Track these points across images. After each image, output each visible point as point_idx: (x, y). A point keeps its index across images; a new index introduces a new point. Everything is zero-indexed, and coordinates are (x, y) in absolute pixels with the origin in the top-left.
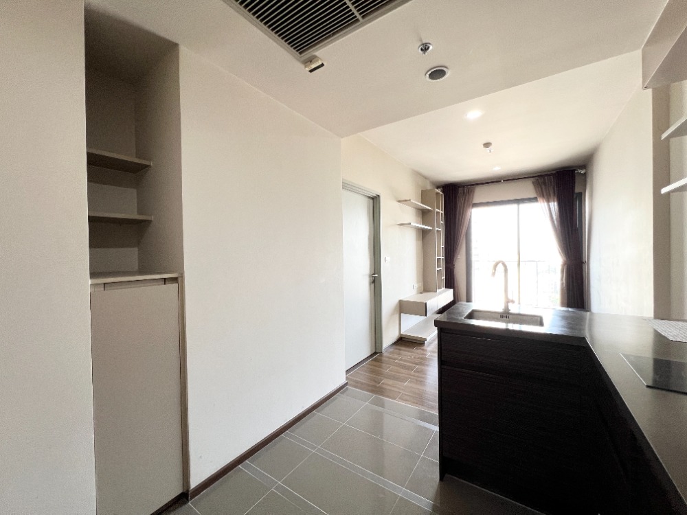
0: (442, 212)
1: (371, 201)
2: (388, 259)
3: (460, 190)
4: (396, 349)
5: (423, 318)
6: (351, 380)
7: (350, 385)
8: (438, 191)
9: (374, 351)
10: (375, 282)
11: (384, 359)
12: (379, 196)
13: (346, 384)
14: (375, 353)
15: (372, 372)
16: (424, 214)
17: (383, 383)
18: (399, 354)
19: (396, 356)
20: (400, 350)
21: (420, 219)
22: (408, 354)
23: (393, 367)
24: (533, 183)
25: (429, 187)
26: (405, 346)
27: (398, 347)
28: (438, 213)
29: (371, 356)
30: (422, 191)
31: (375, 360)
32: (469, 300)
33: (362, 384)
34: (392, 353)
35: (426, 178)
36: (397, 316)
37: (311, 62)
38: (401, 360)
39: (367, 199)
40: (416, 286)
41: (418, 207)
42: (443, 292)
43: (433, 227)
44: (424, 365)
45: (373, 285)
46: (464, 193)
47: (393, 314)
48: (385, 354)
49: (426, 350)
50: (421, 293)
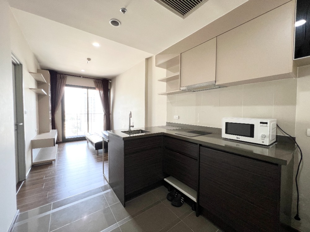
0: (50, 86)
3: (59, 75)
12: (21, 64)
14: (19, 182)
16: (39, 85)
22: (47, 172)
24: (94, 81)
25: (39, 68)
26: (40, 169)
27: (35, 172)
34: (34, 176)
35: (39, 62)
36: (30, 151)
38: (46, 177)
40: (37, 130)
45: (16, 132)
46: (61, 78)
48: (28, 180)
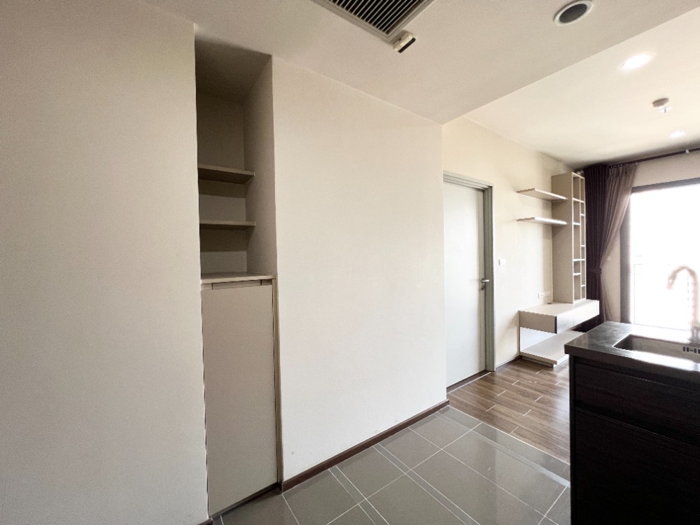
0: (582, 201)
1: (481, 194)
2: (503, 261)
3: (613, 171)
4: (513, 369)
5: (552, 335)
6: (454, 399)
7: (453, 405)
8: (578, 175)
9: (483, 369)
10: (486, 288)
11: (496, 379)
12: (491, 187)
13: (447, 403)
14: (485, 371)
15: (480, 392)
16: (554, 206)
17: (493, 409)
18: (518, 376)
19: (511, 378)
20: (519, 371)
21: (549, 212)
22: (530, 378)
23: (509, 391)
25: (562, 171)
26: (527, 367)
27: (516, 368)
28: (576, 203)
29: (480, 374)
30: (553, 178)
31: (485, 379)
32: (624, 319)
33: (467, 405)
34: (508, 374)
35: (558, 160)
36: (515, 330)
37: (400, 40)
38: (519, 383)
39: (474, 192)
40: (542, 294)
41: (546, 198)
42: (583, 303)
43: (569, 220)
44: (551, 395)
45: (483, 292)
46: (618, 174)
47: (509, 327)
48: (498, 374)
49: (555, 376)
50: (549, 304)
